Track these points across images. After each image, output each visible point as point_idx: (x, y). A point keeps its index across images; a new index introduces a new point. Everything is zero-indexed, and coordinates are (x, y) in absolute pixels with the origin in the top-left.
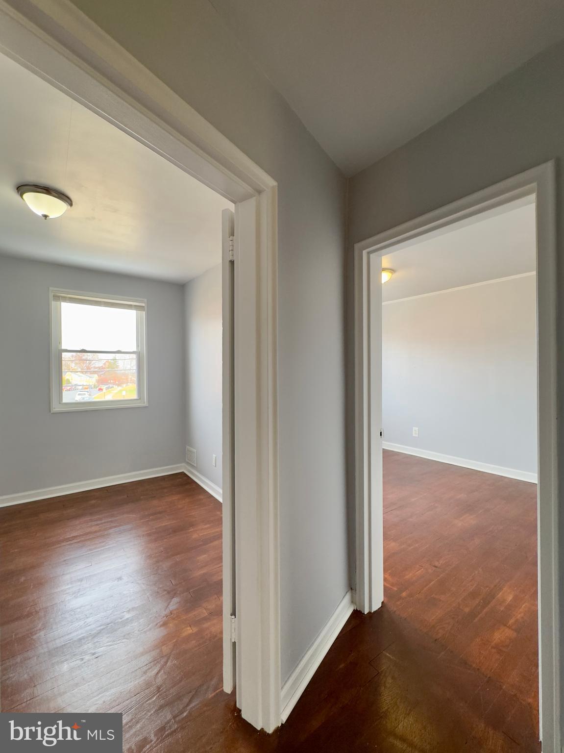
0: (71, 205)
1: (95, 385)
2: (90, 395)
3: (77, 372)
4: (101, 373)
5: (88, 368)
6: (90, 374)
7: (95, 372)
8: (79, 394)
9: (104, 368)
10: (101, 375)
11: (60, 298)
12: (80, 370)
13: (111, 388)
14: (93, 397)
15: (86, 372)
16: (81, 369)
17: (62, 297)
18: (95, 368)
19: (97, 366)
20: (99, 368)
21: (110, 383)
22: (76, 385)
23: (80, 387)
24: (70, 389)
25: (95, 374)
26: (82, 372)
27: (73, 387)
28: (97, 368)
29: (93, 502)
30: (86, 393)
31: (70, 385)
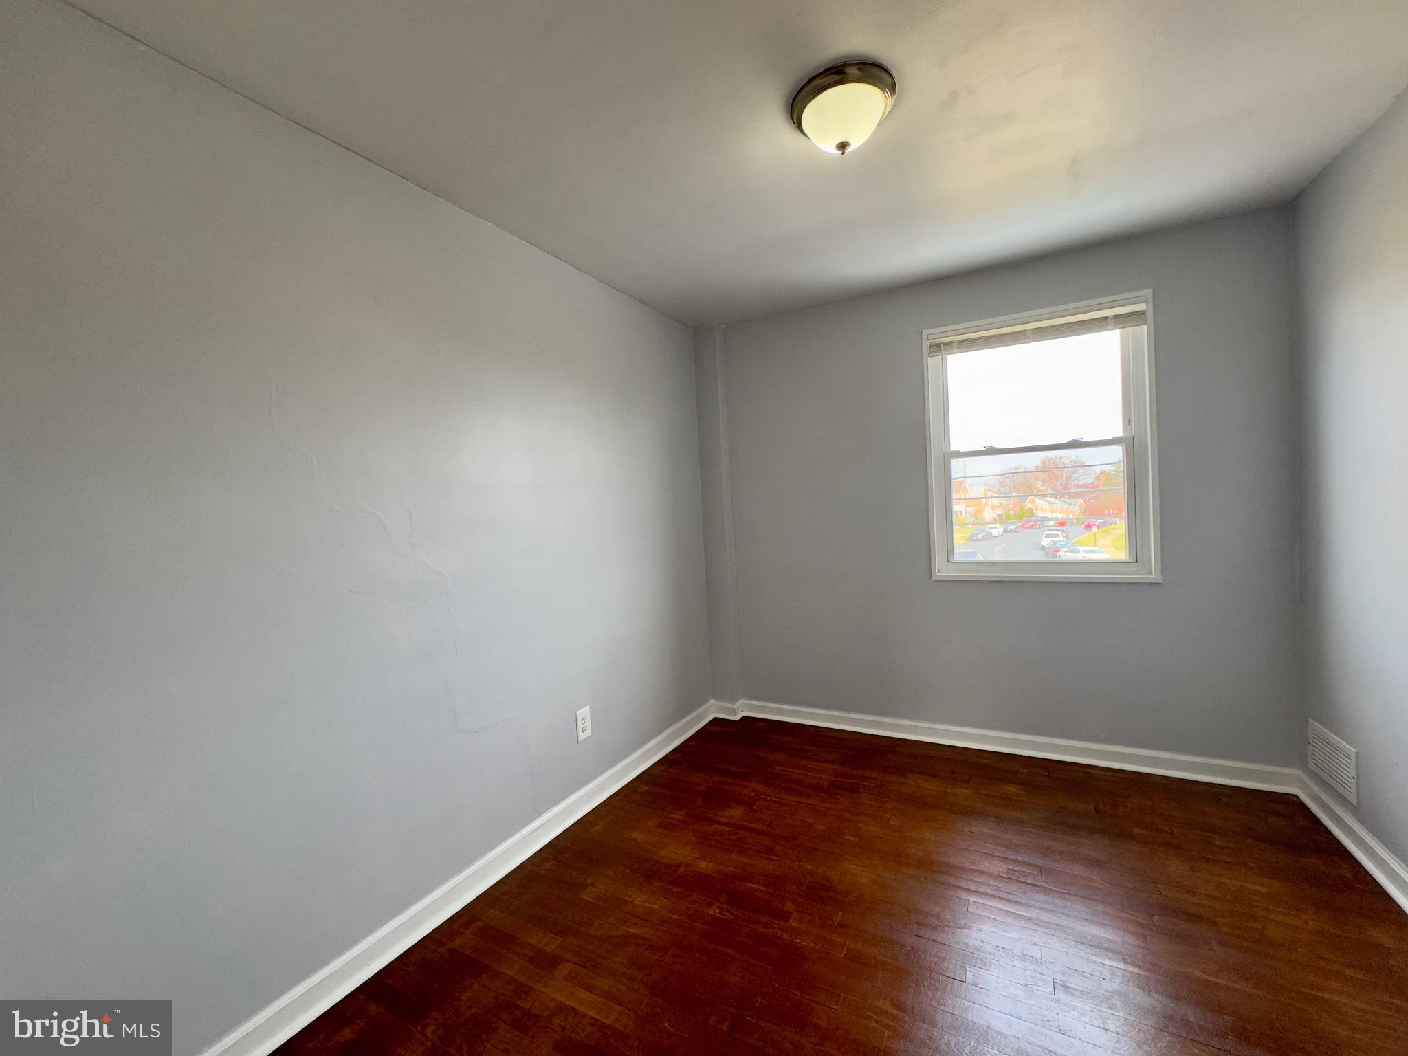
0: (893, 88)
1: (1078, 520)
2: (1067, 537)
3: (1046, 495)
4: (1091, 496)
5: (1066, 488)
6: (1069, 498)
7: (1078, 495)
8: (1047, 536)
9: (1098, 487)
10: (1090, 499)
11: (942, 346)
12: (1050, 492)
13: (1111, 524)
14: (1073, 541)
15: (1062, 496)
16: (1053, 491)
17: (945, 344)
18: (1078, 486)
19: (1082, 482)
20: (1086, 486)
21: (1109, 514)
22: (1044, 519)
23: (1051, 523)
24: (1032, 525)
25: (1079, 498)
26: (1054, 496)
27: (1039, 523)
28: (1082, 486)
29: (1011, 789)
30: (1060, 533)
31: (1034, 518)
